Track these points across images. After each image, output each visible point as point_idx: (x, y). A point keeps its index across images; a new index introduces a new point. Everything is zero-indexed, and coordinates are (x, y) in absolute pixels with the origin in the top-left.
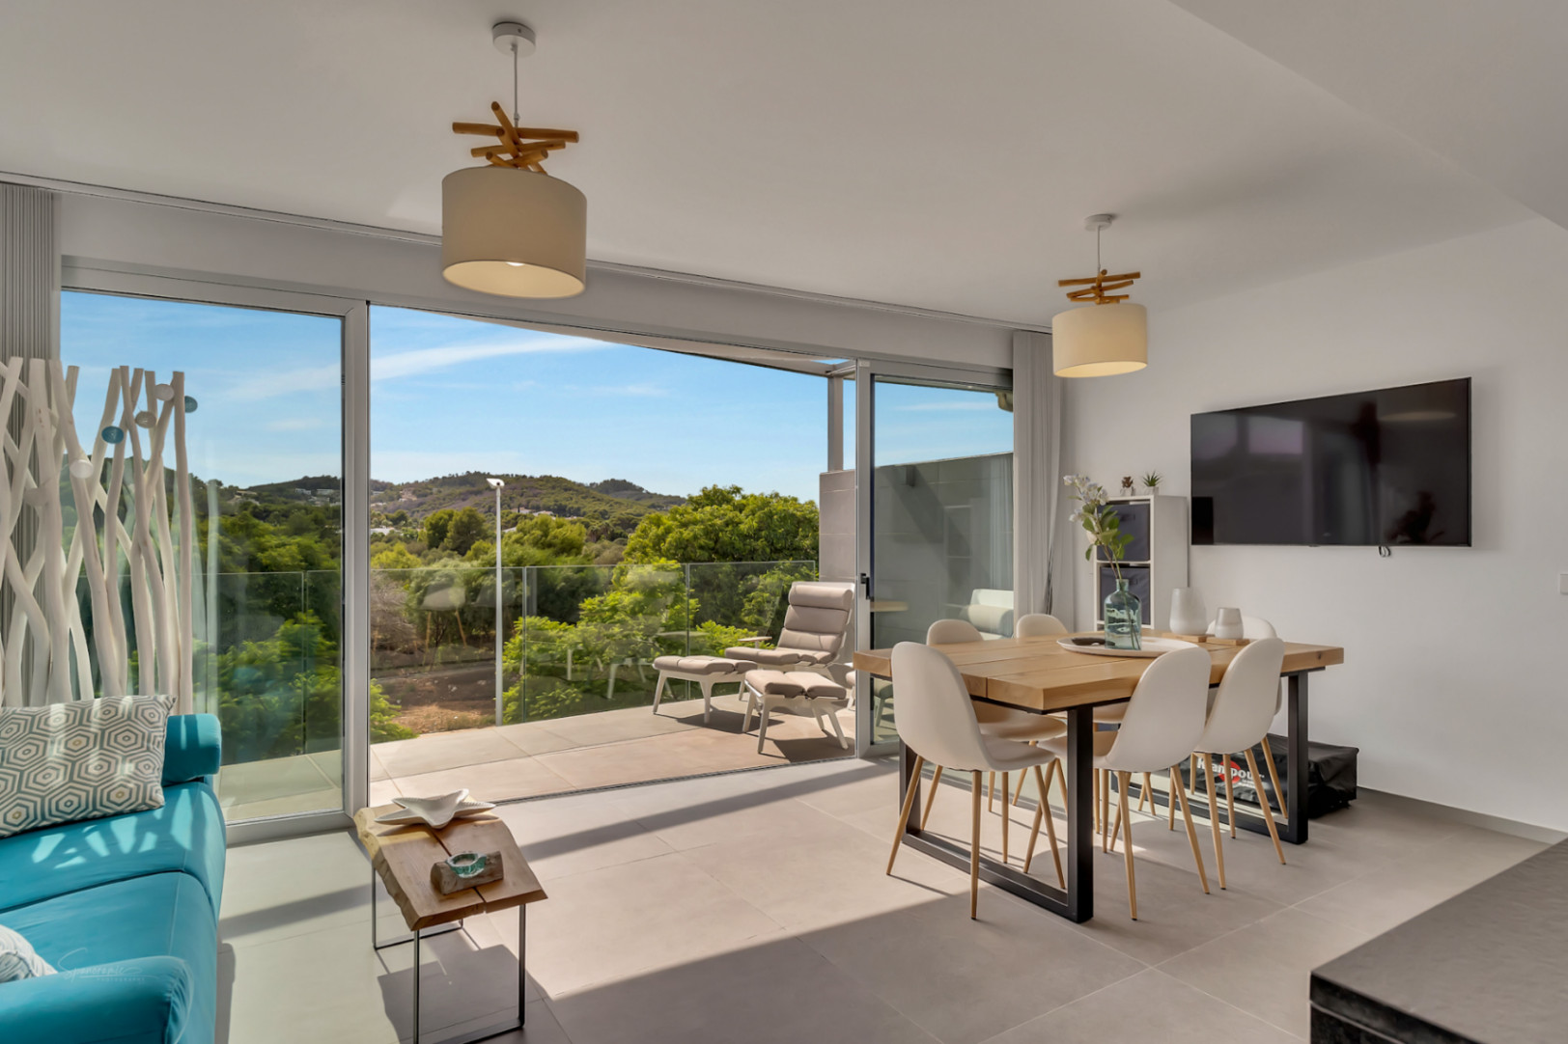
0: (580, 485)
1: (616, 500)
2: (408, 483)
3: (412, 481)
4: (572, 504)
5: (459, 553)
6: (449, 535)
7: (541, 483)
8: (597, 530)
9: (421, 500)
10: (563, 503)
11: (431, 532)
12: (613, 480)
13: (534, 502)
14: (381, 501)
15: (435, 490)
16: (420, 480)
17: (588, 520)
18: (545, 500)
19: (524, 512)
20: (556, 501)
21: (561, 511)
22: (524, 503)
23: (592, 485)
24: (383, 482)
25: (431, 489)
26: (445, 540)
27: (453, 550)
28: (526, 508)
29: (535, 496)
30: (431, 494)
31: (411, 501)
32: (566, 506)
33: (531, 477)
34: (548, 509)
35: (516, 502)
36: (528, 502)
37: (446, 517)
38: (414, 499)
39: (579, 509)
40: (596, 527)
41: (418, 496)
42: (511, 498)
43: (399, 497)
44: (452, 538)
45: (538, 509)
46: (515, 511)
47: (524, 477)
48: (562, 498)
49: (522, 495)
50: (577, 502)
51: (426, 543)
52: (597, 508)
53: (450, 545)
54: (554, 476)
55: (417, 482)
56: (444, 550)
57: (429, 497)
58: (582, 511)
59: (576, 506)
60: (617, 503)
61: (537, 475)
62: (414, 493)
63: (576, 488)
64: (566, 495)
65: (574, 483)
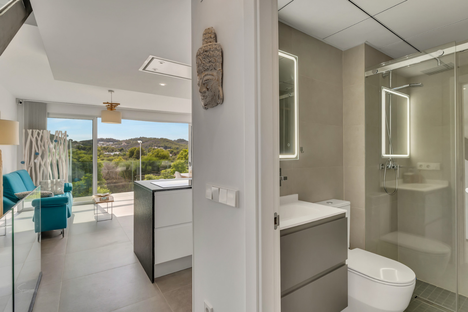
0: (171, 140)
1: (181, 144)
2: (124, 140)
3: (125, 140)
4: (169, 146)
5: (137, 159)
6: (135, 154)
7: (161, 140)
8: (175, 153)
9: (128, 144)
10: (167, 145)
11: (130, 153)
12: (180, 139)
13: (158, 145)
14: (117, 145)
15: (131, 142)
16: (127, 139)
17: (173, 150)
18: (162, 144)
19: (156, 148)
20: (165, 145)
21: (166, 148)
22: (156, 145)
23: (174, 140)
24: (117, 140)
25: (130, 142)
26: (134, 155)
27: (135, 158)
28: (157, 147)
29: (159, 143)
30: (131, 143)
31: (125, 145)
32: (167, 146)
33: (158, 138)
34: (162, 147)
35: (154, 145)
36: (157, 145)
37: (134, 149)
38: (126, 144)
39: (171, 147)
40: (175, 152)
41: (127, 144)
42: (152, 144)
43: (122, 144)
44: (135, 155)
45: (160, 147)
46: (153, 148)
47: (156, 138)
48: (166, 144)
49: (155, 143)
50: (170, 145)
51: (128, 156)
52: (176, 147)
53: (135, 157)
54: (164, 138)
55: (126, 140)
56: (133, 158)
57: (130, 144)
58: (172, 147)
59: (170, 146)
60: (181, 145)
61: (159, 138)
62: (126, 143)
63: (170, 141)
64: (167, 143)
65: (170, 140)
